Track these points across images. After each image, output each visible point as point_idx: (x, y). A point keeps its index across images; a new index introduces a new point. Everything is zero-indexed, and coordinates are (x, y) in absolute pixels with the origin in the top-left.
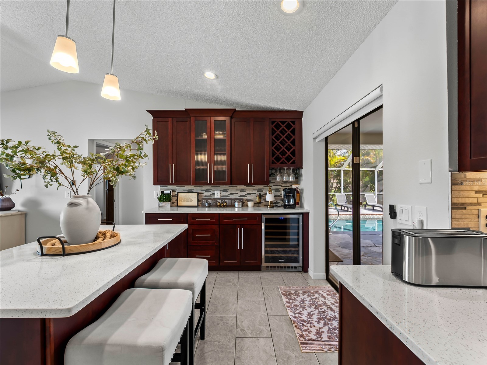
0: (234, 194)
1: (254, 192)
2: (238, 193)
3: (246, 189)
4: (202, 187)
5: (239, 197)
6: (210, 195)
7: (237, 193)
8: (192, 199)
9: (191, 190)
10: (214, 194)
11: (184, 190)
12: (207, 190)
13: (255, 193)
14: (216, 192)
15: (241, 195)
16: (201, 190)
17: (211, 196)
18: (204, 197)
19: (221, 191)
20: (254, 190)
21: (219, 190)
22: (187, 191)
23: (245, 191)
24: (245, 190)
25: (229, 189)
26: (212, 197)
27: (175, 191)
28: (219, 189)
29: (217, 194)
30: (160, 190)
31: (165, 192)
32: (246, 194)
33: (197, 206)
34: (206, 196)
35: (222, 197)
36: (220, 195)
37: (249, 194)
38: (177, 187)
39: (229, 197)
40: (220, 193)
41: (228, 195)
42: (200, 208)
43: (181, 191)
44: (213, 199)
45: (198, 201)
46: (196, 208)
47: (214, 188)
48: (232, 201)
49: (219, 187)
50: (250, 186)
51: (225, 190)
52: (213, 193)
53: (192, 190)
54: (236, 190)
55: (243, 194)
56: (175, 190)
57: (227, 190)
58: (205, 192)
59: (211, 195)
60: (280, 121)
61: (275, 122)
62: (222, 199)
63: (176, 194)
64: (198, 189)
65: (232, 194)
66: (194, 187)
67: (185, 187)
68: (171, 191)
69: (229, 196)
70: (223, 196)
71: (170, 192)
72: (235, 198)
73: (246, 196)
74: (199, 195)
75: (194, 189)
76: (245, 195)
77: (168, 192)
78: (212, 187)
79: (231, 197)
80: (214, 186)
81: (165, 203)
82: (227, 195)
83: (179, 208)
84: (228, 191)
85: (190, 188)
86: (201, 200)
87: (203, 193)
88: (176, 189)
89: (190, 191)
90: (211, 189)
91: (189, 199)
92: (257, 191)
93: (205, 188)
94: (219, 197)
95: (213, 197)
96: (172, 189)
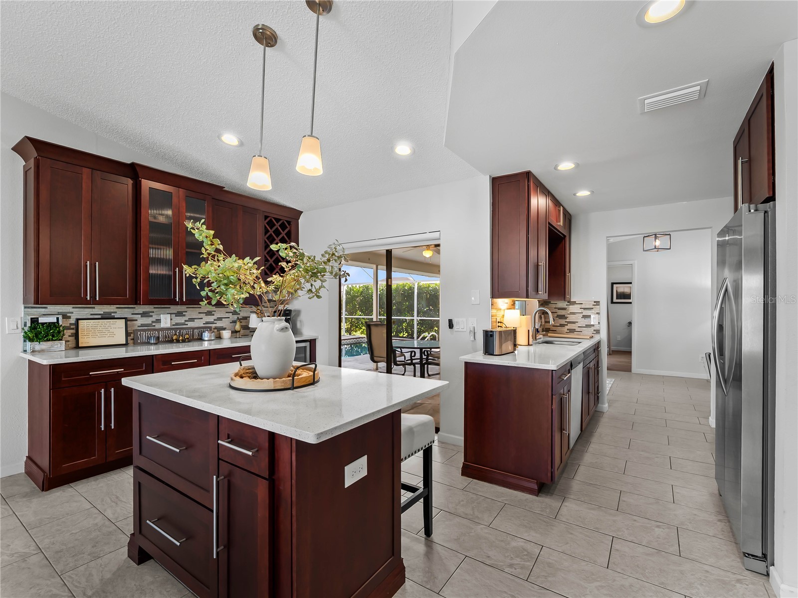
0: (195, 320)
1: (227, 315)
2: (202, 318)
3: (215, 311)
4: (134, 308)
5: (204, 324)
6: (151, 323)
7: (200, 317)
8: (116, 332)
9: (110, 313)
10: (159, 321)
11: (91, 314)
12: (145, 315)
13: (229, 318)
14: (162, 317)
15: (208, 321)
16: (133, 314)
17: (154, 324)
18: (138, 326)
19: (172, 315)
20: (226, 312)
21: (168, 314)
22: (100, 317)
23: (213, 315)
24: (213, 313)
25: (186, 312)
26: (155, 326)
27: (69, 317)
28: (169, 312)
29: (166, 320)
30: (26, 314)
31: (41, 320)
32: (215, 320)
33: (126, 345)
34: (142, 325)
35: (173, 325)
36: (171, 323)
37: (220, 319)
38: (73, 308)
39: (187, 325)
40: (171, 319)
41: (186, 321)
42: (130, 348)
43: (84, 317)
44: (158, 330)
45: (127, 334)
46: (124, 349)
47: (160, 309)
48: (193, 331)
49: (170, 308)
50: (221, 306)
51: (180, 314)
52: (156, 320)
53: (112, 314)
54: (199, 313)
55: (211, 319)
56: (68, 315)
57: (184, 313)
58: (141, 317)
59: (153, 322)
60: (274, 218)
61: (268, 217)
62: (175, 328)
63: (71, 324)
64: (126, 312)
65: (192, 320)
66: (117, 308)
67: (94, 308)
68: (58, 316)
69: (186, 323)
70: (177, 324)
71: (58, 319)
72: (197, 326)
73: (215, 322)
74: (128, 322)
75: (116, 313)
76: (213, 320)
77: (53, 319)
78: (154, 308)
79: (190, 324)
80: (160, 306)
81: (50, 343)
82: (183, 321)
83: (81, 352)
84: (184, 315)
85: (107, 311)
86: (132, 333)
87: (137, 320)
88: (72, 313)
89: (107, 317)
90: (153, 312)
91: (107, 332)
92: (231, 314)
93: (139, 310)
94: (168, 325)
95: (157, 326)
96: (59, 314)
